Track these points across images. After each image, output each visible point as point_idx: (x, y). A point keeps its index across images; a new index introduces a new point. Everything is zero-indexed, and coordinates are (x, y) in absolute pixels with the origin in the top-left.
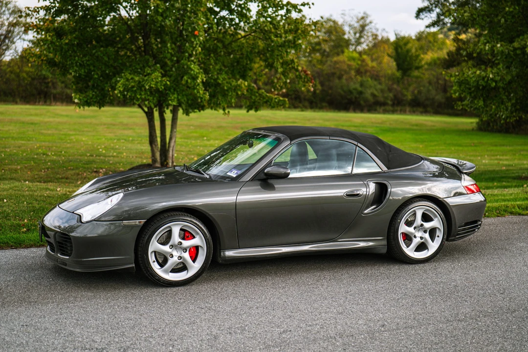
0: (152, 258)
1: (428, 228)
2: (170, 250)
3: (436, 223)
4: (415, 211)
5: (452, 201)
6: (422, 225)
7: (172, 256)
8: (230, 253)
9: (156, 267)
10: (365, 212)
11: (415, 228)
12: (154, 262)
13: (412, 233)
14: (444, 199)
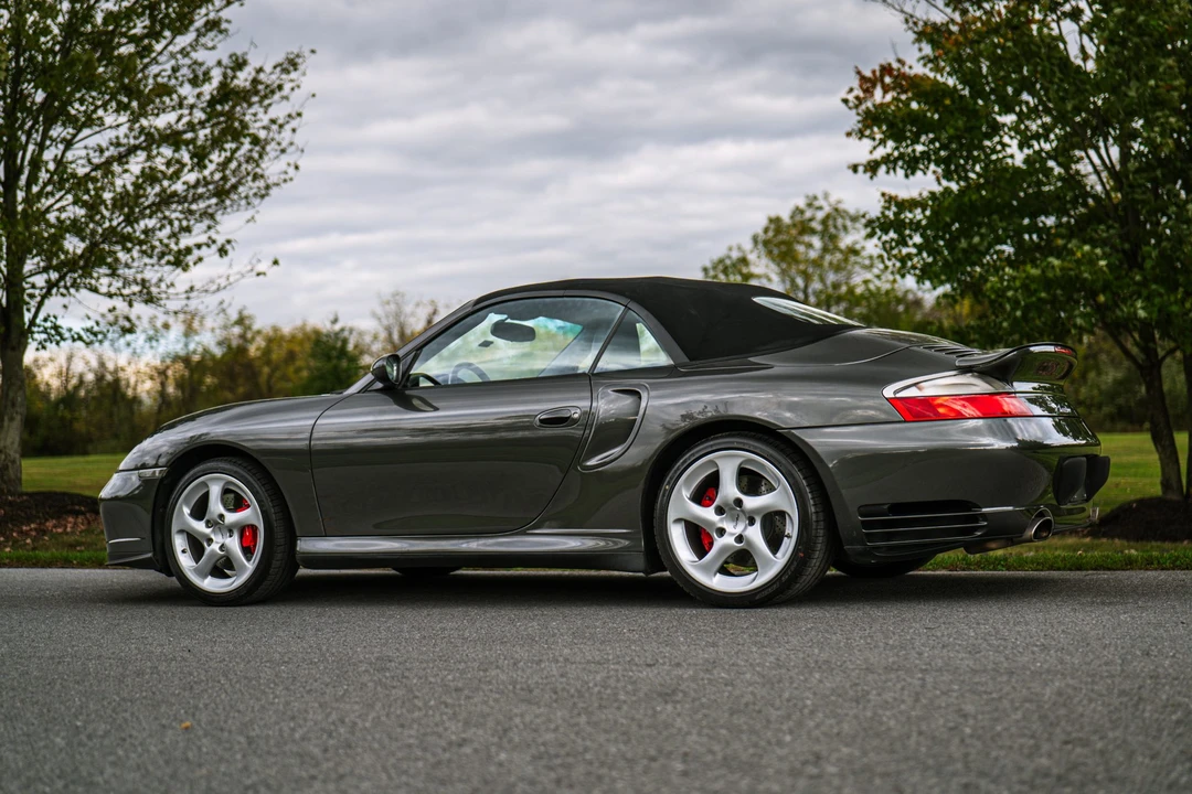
0: (179, 543)
1: (757, 511)
2: (208, 531)
3: (781, 497)
4: (712, 463)
5: (824, 441)
6: (739, 502)
7: (210, 541)
8: (306, 545)
9: (186, 561)
10: (589, 464)
11: (720, 511)
12: (184, 551)
13: (711, 524)
14: (793, 431)
